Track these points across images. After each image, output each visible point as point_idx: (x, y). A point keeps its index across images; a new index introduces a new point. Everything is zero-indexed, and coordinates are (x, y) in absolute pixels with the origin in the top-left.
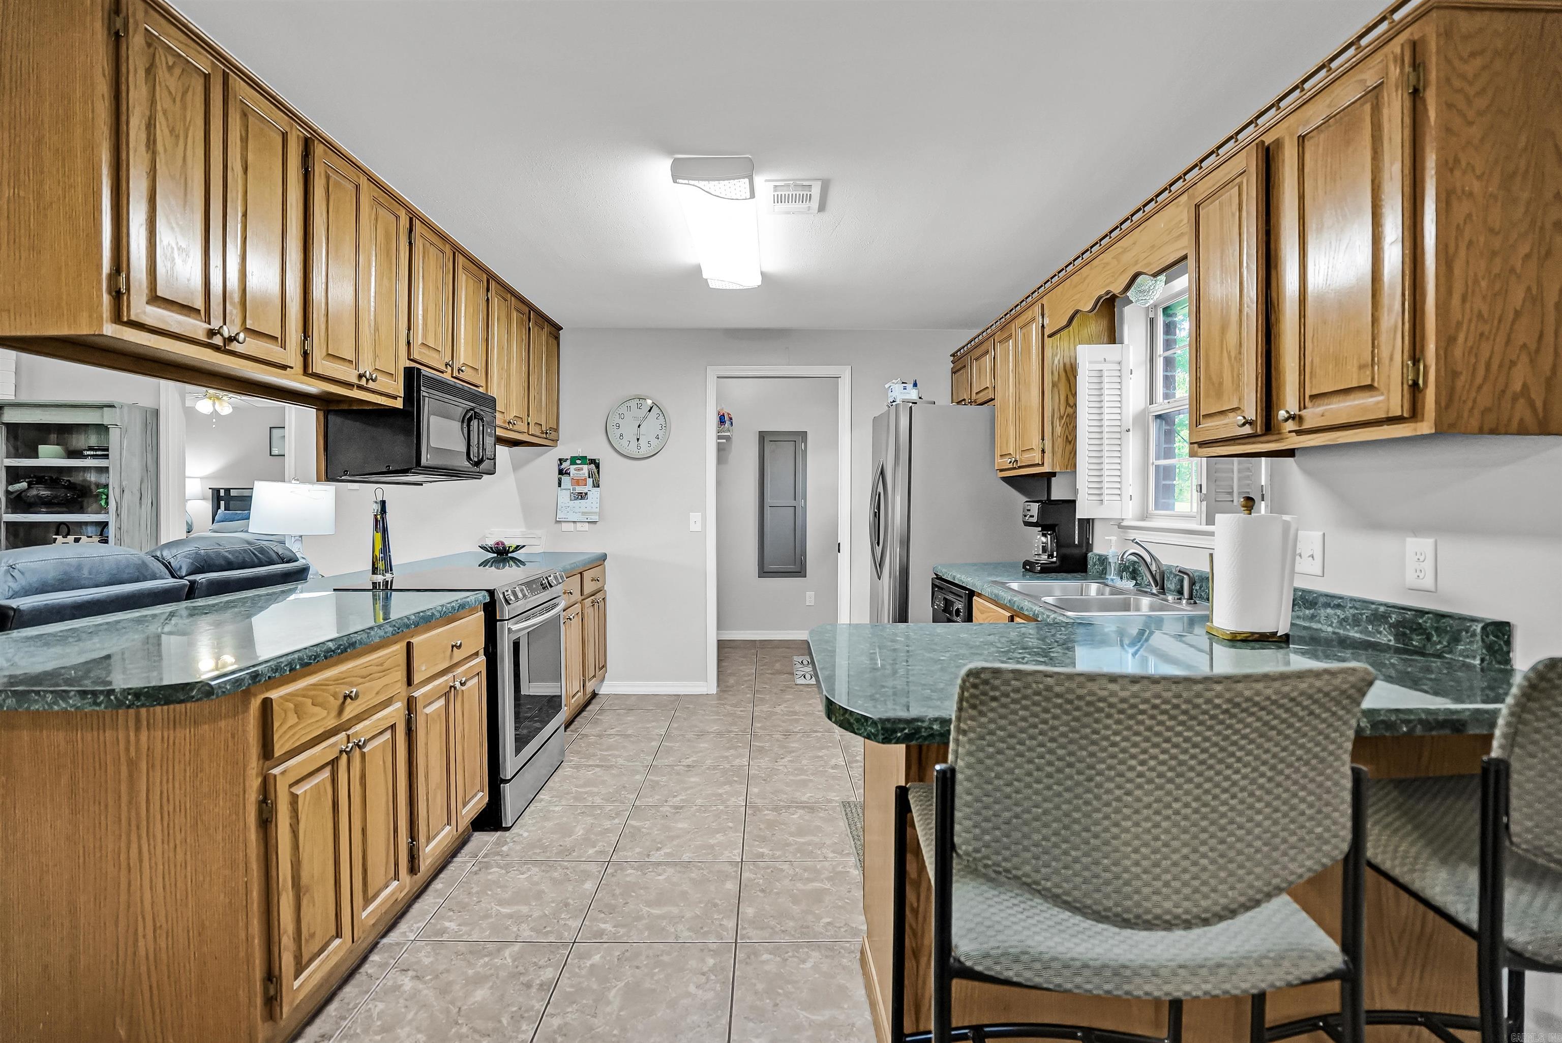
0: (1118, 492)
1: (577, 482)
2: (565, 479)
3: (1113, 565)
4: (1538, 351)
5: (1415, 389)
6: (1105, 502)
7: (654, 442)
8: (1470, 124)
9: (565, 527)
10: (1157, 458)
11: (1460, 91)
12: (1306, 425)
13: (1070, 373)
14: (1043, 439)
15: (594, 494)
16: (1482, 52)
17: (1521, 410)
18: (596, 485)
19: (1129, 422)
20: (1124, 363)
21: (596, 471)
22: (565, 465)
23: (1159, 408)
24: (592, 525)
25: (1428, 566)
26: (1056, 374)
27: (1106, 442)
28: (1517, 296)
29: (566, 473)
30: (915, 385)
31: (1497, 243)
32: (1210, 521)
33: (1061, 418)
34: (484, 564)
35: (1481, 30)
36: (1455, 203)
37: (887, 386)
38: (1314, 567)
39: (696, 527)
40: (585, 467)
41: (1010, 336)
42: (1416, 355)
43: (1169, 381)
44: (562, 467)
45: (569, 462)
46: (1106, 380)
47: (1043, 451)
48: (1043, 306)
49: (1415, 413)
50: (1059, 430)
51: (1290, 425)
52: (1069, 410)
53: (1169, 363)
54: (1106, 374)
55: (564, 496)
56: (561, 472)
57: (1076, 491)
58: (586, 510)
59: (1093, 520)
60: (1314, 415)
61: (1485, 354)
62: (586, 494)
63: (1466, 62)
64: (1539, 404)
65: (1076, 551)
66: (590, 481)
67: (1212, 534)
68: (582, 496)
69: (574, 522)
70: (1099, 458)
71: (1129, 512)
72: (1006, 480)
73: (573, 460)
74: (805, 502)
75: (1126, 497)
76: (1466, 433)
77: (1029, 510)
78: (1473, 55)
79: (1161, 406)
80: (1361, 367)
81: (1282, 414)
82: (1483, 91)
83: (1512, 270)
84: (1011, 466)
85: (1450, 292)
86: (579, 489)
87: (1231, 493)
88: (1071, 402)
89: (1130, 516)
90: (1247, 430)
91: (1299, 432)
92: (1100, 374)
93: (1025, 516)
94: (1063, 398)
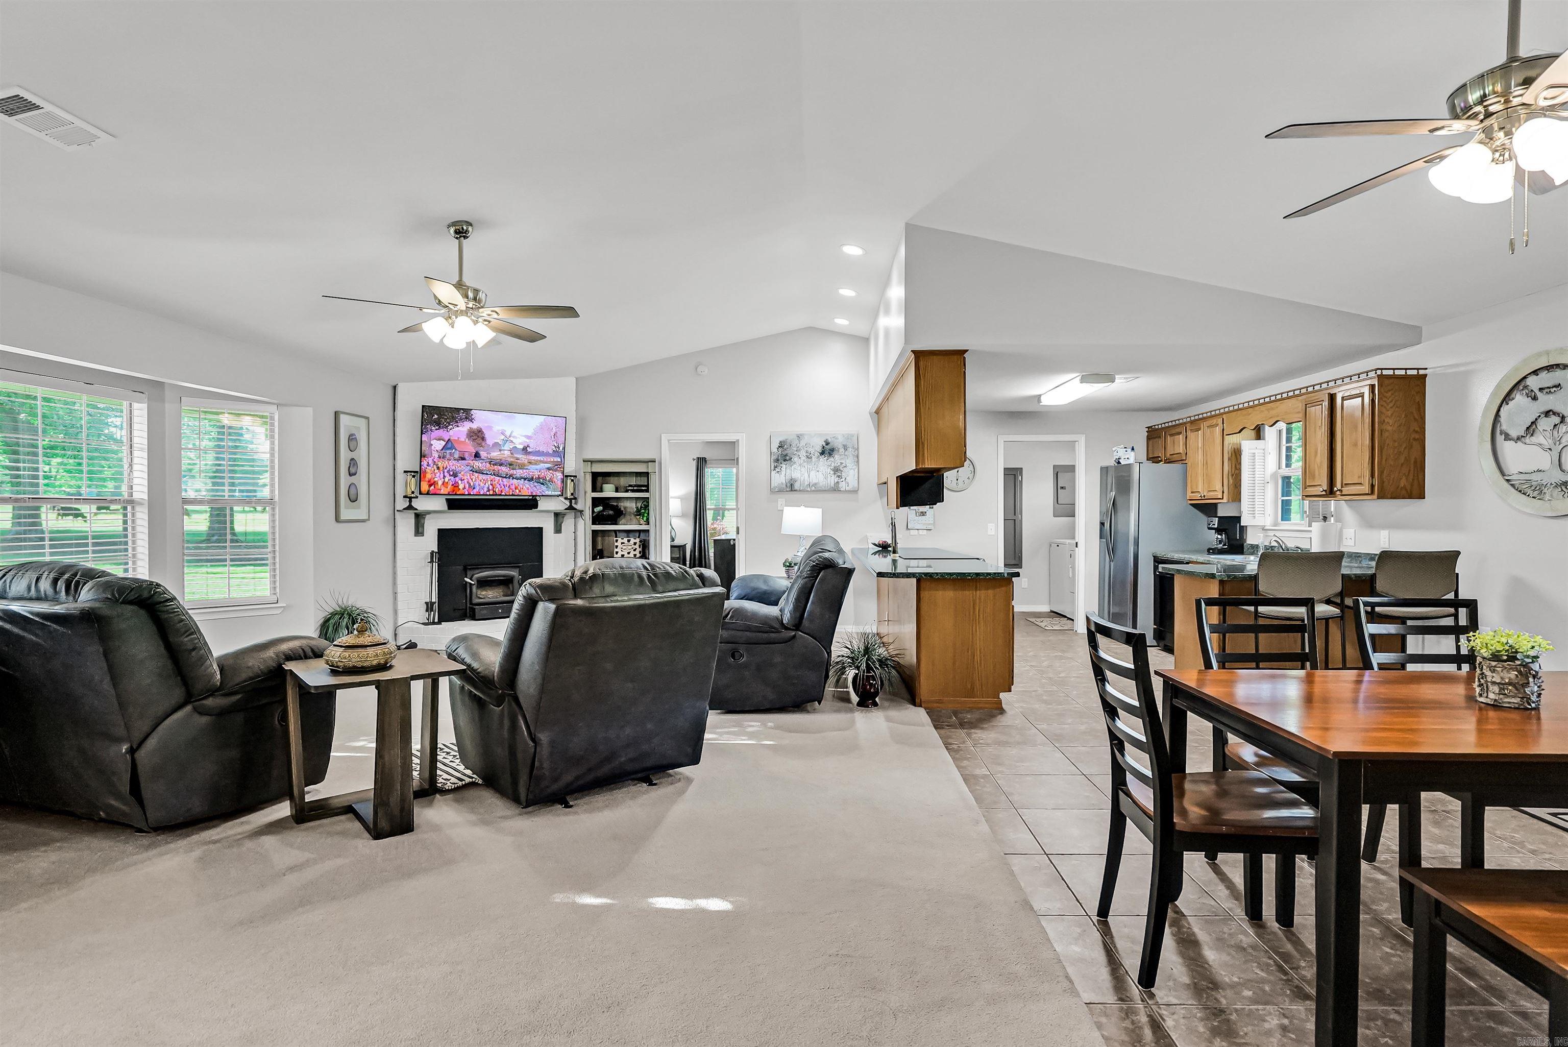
0: (1263, 512)
3: (1261, 548)
4: (1408, 475)
5: (1372, 486)
6: (1256, 517)
7: (967, 481)
8: (1388, 411)
9: (912, 532)
10: (1283, 496)
11: (1385, 401)
12: (1343, 493)
13: (1237, 454)
14: (1223, 486)
15: (929, 512)
16: (1392, 389)
17: (1404, 492)
19: (1268, 479)
20: (1266, 451)
23: (1284, 471)
24: (928, 531)
25: (1387, 540)
26: (1230, 453)
27: (1257, 488)
28: (1402, 459)
30: (1133, 449)
31: (1396, 444)
32: (1310, 526)
33: (1232, 475)
34: (875, 553)
35: (1392, 383)
36: (1383, 433)
37: (1114, 449)
38: (1351, 543)
39: (991, 532)
41: (1200, 429)
42: (1372, 475)
43: (1288, 458)
46: (1257, 458)
47: (1223, 492)
48: (1223, 419)
49: (1372, 493)
50: (1231, 481)
51: (1338, 493)
52: (1237, 471)
53: (1289, 449)
54: (1257, 455)
55: (912, 513)
57: (1240, 512)
58: (925, 521)
59: (1246, 526)
60: (1346, 490)
61: (1392, 477)
63: (1387, 393)
64: (1409, 490)
65: (1238, 543)
67: (1310, 531)
68: (923, 513)
69: (918, 528)
70: (1253, 497)
71: (1268, 522)
72: (1191, 505)
74: (1022, 516)
75: (1267, 515)
76: (1387, 498)
77: (1212, 521)
78: (1389, 391)
79: (1285, 471)
80: (1359, 477)
81: (1335, 489)
82: (1392, 401)
83: (1400, 452)
84: (1200, 498)
85: (1382, 458)
87: (1319, 515)
88: (1238, 467)
89: (1269, 524)
90: (1324, 493)
91: (1341, 495)
92: (1254, 455)
93: (1209, 524)
94: (1233, 466)
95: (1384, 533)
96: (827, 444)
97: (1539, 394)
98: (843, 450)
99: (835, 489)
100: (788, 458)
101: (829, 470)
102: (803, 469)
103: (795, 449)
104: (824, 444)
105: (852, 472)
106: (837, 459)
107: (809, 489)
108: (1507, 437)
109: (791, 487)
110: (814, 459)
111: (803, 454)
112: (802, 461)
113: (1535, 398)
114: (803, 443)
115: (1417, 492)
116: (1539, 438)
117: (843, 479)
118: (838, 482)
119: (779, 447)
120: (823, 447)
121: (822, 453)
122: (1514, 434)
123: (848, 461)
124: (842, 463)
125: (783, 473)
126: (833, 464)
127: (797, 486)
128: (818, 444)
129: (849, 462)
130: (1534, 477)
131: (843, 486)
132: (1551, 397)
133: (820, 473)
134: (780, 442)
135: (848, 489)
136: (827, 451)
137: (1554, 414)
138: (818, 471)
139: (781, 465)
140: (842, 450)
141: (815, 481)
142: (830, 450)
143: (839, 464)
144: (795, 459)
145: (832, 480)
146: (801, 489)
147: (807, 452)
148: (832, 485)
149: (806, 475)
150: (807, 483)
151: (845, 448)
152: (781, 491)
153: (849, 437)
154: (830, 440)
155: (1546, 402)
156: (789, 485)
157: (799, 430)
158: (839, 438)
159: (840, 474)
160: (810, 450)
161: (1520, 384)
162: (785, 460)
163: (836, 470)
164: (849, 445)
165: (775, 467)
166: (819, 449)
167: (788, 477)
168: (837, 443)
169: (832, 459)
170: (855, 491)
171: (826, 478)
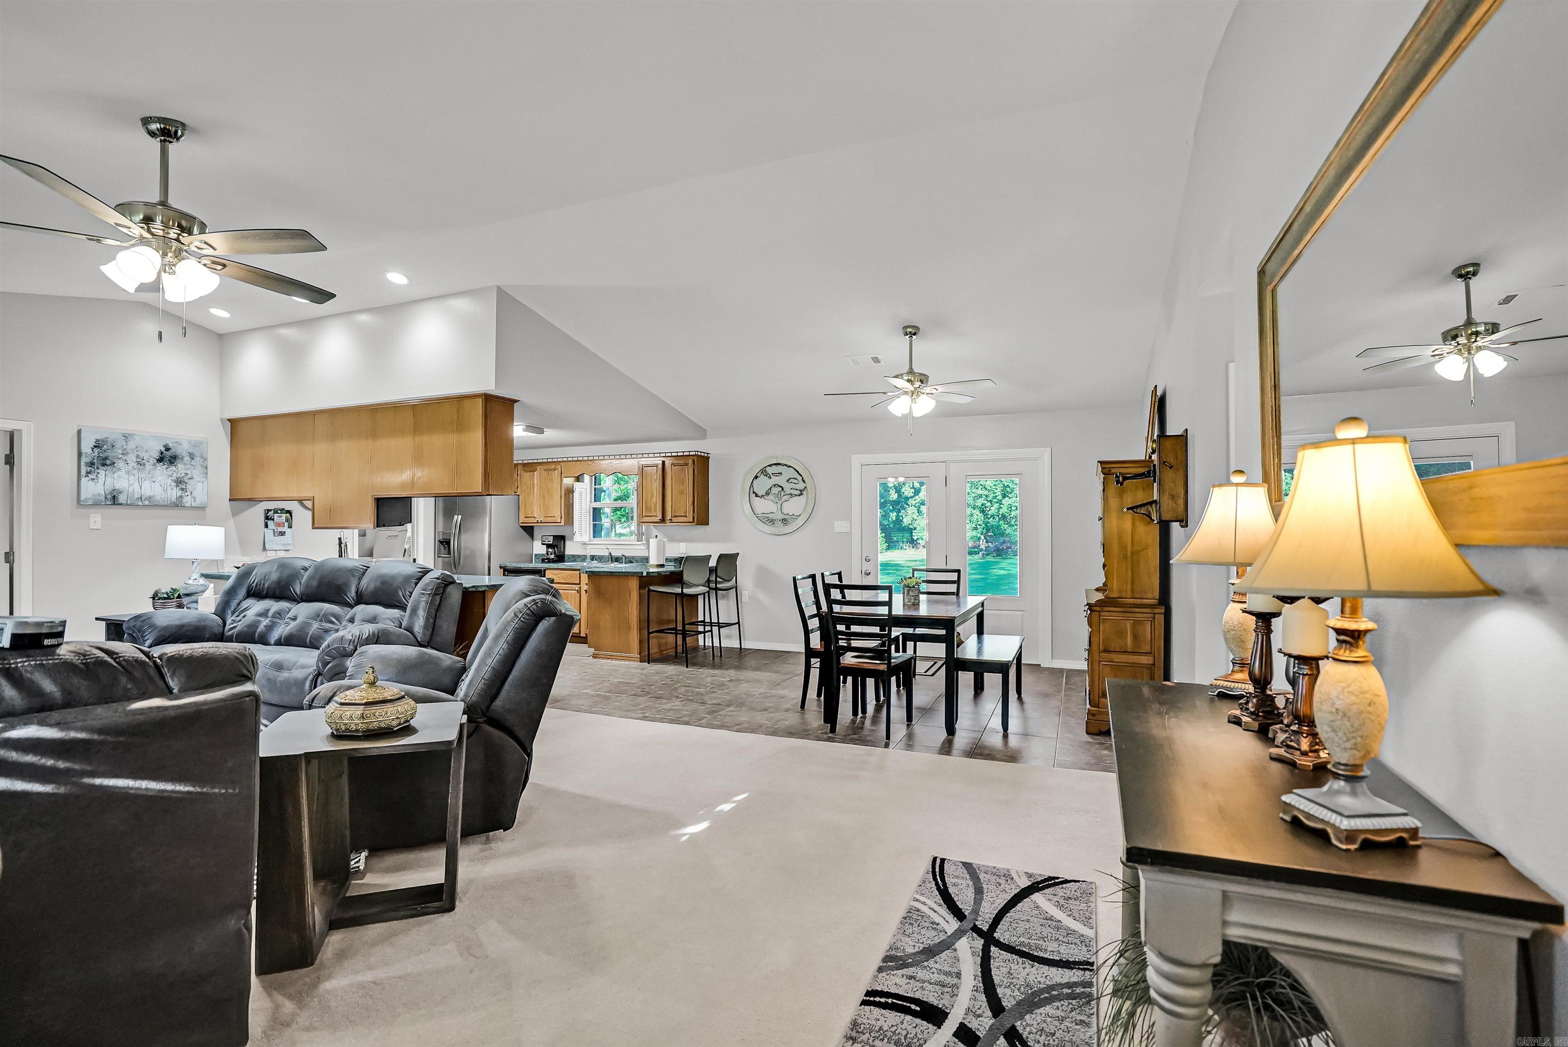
1: (279, 525)
2: (270, 523)
4: (704, 511)
5: (694, 518)
9: (269, 553)
15: (288, 531)
18: (290, 527)
21: (290, 518)
22: (270, 513)
29: (271, 519)
40: (284, 515)
42: (694, 512)
44: (268, 515)
45: (273, 511)
49: (693, 522)
55: (269, 533)
56: (267, 518)
58: (284, 543)
62: (284, 532)
64: (700, 522)
66: (286, 524)
68: (282, 534)
69: (275, 550)
73: (276, 512)
86: (280, 529)
92: (581, 493)
95: (683, 545)
96: (168, 449)
97: (771, 476)
98: (189, 458)
99: (177, 504)
100: (108, 462)
101: (169, 481)
102: (132, 478)
103: (120, 451)
104: (163, 449)
105: (200, 485)
106: (180, 469)
107: (140, 503)
108: (757, 495)
109: (113, 499)
110: (148, 466)
111: (132, 458)
112: (130, 468)
113: (770, 477)
114: (131, 445)
115: (706, 523)
116: (771, 497)
117: (188, 493)
118: (181, 497)
119: (95, 446)
120: (162, 453)
121: (161, 460)
122: (760, 494)
123: (194, 472)
124: (187, 474)
125: (101, 481)
126: (175, 475)
127: (122, 499)
128: (155, 448)
129: (196, 473)
130: (770, 516)
131: (188, 501)
132: (777, 478)
133: (157, 484)
134: (97, 440)
135: (194, 504)
136: (167, 457)
137: (779, 486)
138: (154, 482)
139: (98, 471)
140: (187, 458)
141: (149, 494)
142: (171, 457)
143: (183, 475)
144: (120, 464)
145: (174, 493)
146: (129, 503)
147: (138, 457)
148: (174, 499)
149: (136, 486)
150: (137, 496)
151: (192, 456)
152: (96, 504)
153: (198, 444)
154: (171, 445)
155: (775, 480)
156: (109, 497)
157: (128, 428)
158: (184, 445)
159: (184, 487)
160: (142, 454)
161: (763, 471)
162: (104, 465)
163: (179, 482)
164: (196, 453)
165: (88, 473)
166: (157, 455)
167: (109, 487)
168: (182, 449)
169: (173, 468)
170: (202, 508)
171: (165, 490)
